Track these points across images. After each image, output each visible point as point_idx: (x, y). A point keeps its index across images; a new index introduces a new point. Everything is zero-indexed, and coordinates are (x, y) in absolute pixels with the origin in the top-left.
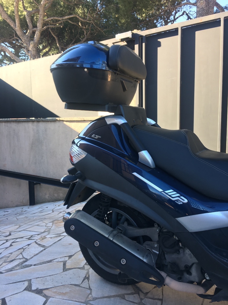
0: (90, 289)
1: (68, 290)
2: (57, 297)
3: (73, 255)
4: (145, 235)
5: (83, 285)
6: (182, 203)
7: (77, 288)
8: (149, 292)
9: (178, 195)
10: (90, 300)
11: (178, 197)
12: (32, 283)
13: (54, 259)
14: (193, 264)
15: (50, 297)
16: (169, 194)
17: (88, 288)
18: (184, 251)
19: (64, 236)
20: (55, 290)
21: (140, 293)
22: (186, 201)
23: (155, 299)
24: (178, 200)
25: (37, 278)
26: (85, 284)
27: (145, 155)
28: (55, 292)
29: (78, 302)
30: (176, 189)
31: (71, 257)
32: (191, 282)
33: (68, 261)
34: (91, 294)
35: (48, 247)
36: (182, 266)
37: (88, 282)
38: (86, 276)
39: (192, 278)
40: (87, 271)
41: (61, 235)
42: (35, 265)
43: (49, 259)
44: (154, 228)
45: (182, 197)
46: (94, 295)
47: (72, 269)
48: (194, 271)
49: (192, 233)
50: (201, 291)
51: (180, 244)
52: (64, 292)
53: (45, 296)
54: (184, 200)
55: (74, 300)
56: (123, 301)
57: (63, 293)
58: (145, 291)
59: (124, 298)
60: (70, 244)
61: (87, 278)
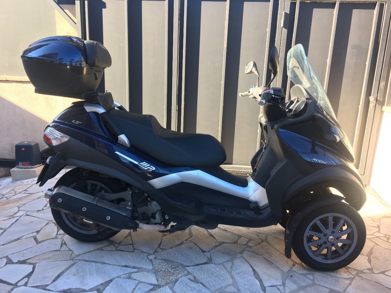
0: (70, 250)
1: (50, 255)
2: (43, 262)
3: (40, 230)
4: (121, 197)
5: (63, 249)
6: (151, 171)
7: (59, 252)
8: (121, 242)
9: (149, 165)
10: (74, 257)
11: (149, 166)
12: (11, 258)
13: (22, 237)
14: (157, 211)
15: (36, 263)
16: (143, 165)
17: (69, 250)
18: (151, 204)
19: (19, 217)
20: (38, 258)
21: (114, 244)
22: (154, 169)
23: (127, 245)
24: (149, 169)
25: (13, 254)
26: (64, 248)
27: (123, 138)
28: (39, 259)
29: (64, 260)
30: (148, 161)
31: (39, 232)
32: (156, 224)
33: (37, 236)
34: (73, 253)
35: (8, 228)
36: (150, 214)
37: (66, 246)
38: (62, 243)
39: (156, 221)
40: (61, 239)
41: (14, 216)
42: (3, 245)
43: (16, 238)
44: (127, 191)
45: (152, 167)
46: (76, 253)
47: (45, 240)
48: (158, 216)
49: (158, 190)
50: (162, 228)
51: (149, 199)
52: (48, 257)
53: (30, 264)
54: (153, 168)
55: (60, 260)
56: (102, 251)
57: (46, 258)
58: (118, 242)
59: (103, 250)
60: (31, 222)
61: (63, 244)
